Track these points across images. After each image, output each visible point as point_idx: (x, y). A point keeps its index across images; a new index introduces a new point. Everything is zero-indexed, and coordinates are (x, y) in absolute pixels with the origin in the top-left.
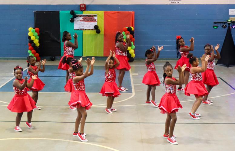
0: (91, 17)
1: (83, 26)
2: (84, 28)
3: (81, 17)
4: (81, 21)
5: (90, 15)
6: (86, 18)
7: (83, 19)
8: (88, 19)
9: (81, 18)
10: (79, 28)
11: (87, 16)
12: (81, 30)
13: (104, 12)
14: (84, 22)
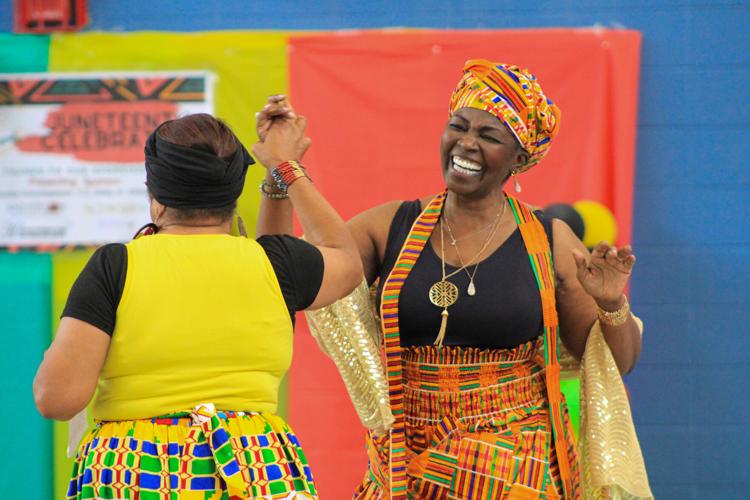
0: (141, 98)
1: (54, 208)
2: (61, 232)
3: (26, 100)
4: (28, 144)
5: (132, 85)
6: (87, 109)
7: (54, 122)
8: (104, 124)
9: (34, 119)
10: (11, 231)
11: (95, 87)
12: (33, 249)
13: (295, 42)
14: (62, 164)
